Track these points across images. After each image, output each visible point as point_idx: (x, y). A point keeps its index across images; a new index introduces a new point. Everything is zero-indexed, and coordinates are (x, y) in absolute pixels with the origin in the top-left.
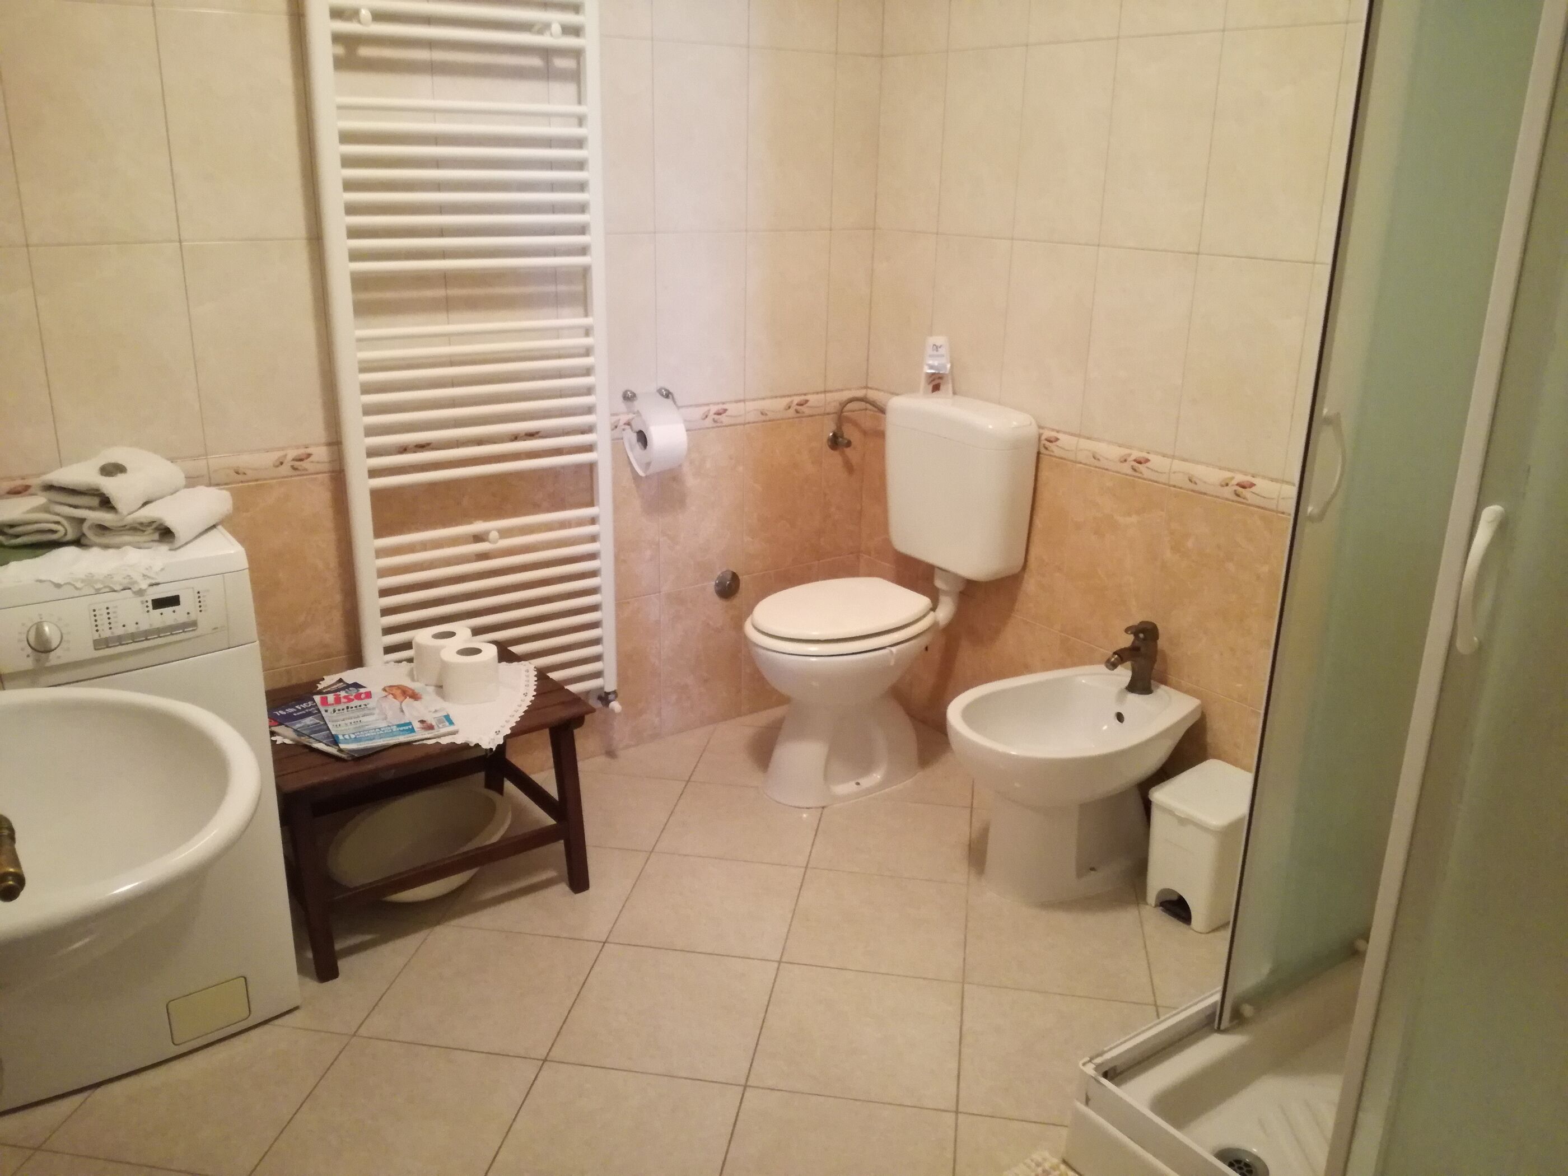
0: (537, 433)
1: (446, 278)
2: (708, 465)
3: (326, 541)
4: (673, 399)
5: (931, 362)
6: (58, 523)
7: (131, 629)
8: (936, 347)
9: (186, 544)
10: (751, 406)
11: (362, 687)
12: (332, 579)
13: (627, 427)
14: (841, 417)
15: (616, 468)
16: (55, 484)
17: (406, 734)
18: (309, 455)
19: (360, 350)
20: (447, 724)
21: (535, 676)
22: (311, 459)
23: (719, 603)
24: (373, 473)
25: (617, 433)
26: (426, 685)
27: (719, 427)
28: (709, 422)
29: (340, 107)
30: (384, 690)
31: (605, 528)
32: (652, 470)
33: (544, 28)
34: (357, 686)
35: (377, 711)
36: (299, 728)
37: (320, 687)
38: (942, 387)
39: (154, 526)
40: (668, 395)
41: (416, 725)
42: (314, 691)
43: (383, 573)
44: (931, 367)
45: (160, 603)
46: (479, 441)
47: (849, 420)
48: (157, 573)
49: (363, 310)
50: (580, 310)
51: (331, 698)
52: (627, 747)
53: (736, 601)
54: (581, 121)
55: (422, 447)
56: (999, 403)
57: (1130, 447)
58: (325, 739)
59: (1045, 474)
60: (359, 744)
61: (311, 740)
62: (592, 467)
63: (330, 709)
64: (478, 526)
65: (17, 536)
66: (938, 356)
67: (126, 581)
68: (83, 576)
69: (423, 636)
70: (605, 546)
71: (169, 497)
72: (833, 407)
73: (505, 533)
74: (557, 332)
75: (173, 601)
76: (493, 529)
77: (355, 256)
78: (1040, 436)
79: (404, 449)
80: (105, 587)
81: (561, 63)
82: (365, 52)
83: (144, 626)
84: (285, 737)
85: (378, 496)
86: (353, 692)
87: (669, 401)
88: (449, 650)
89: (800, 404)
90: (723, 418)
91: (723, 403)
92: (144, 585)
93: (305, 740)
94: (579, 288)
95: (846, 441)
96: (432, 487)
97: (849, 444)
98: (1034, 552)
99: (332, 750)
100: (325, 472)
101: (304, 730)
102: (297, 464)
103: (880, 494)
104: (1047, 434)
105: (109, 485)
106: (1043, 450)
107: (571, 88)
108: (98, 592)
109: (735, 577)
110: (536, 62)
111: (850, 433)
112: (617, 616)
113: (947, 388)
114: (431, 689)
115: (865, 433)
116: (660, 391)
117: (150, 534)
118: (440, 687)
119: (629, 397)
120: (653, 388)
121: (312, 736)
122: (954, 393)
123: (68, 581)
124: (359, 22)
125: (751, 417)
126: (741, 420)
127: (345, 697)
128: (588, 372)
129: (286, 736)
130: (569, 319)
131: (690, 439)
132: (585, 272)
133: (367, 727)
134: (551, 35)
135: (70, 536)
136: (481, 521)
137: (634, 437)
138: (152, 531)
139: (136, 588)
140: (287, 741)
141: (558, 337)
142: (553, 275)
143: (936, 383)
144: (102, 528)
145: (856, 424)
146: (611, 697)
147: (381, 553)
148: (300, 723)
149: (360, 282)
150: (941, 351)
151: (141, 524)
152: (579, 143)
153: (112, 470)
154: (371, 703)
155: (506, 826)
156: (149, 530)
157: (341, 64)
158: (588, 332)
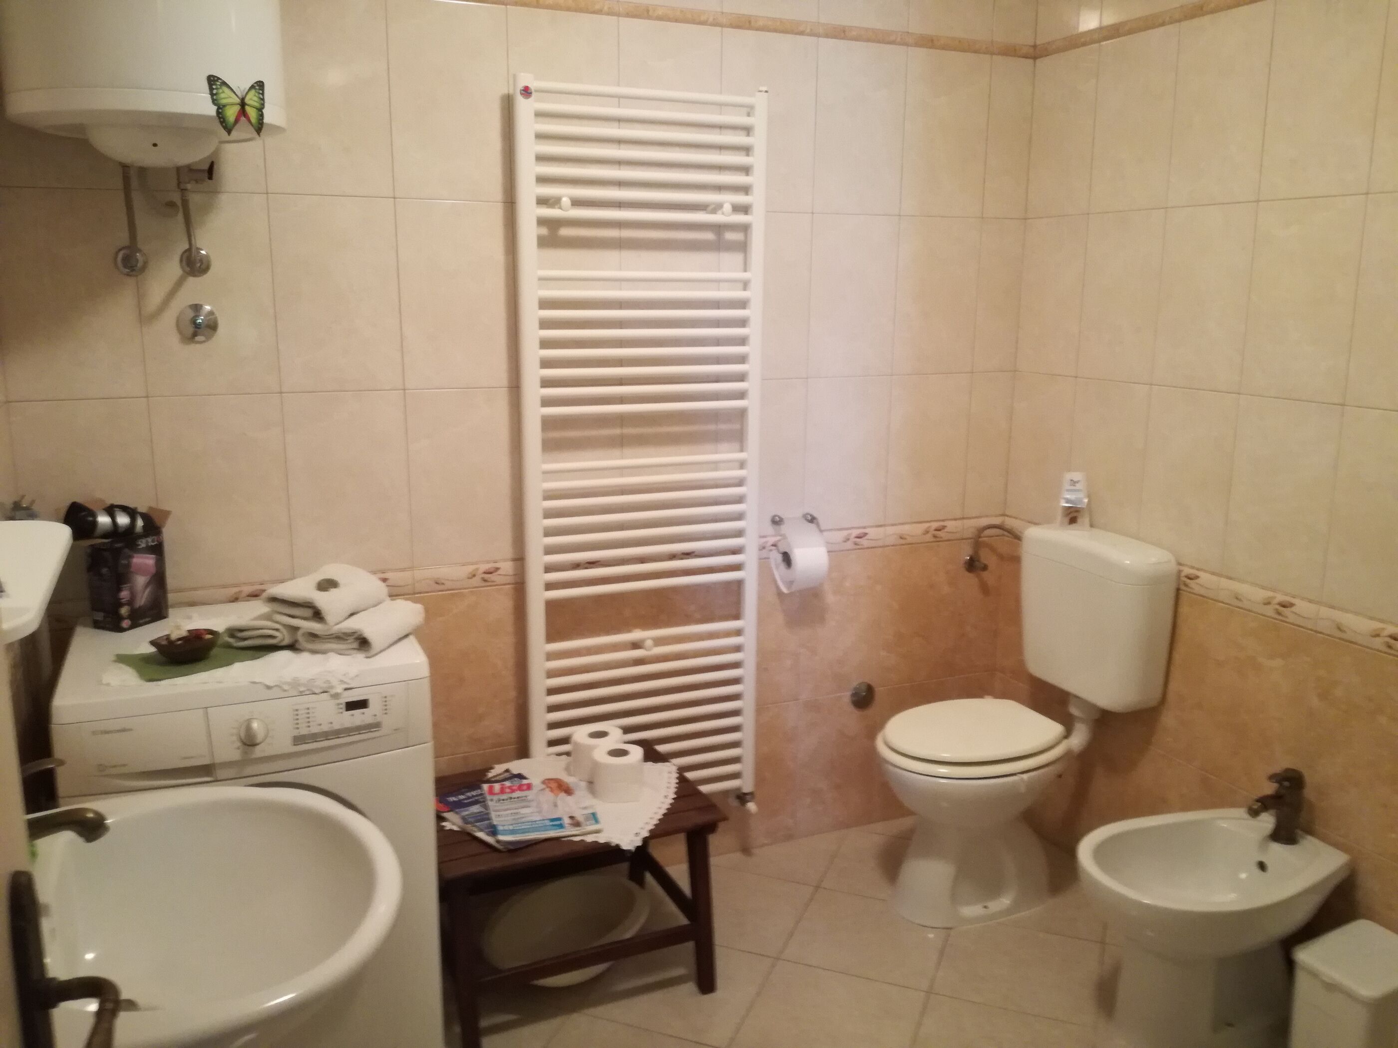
0: (693, 552)
1: (621, 420)
2: (847, 584)
3: (506, 643)
4: (818, 525)
5: (1068, 496)
6: (277, 630)
7: (325, 728)
8: (1073, 483)
9: (381, 651)
10: (890, 530)
11: (525, 778)
12: (509, 678)
13: (774, 548)
14: (978, 540)
15: (761, 584)
16: (279, 597)
17: (557, 829)
18: (497, 569)
19: (545, 481)
20: (593, 822)
21: (677, 778)
22: (499, 572)
23: (855, 713)
24: (549, 586)
25: (764, 553)
26: (581, 780)
27: (859, 549)
28: (849, 545)
29: (541, 279)
30: (544, 782)
31: (748, 640)
32: (794, 588)
33: (717, 208)
34: (520, 777)
35: (534, 804)
36: (467, 815)
37: (490, 775)
38: (1079, 520)
39: (356, 636)
40: (812, 520)
41: (567, 821)
42: (485, 779)
43: (551, 674)
44: (1068, 501)
45: (352, 706)
46: (642, 560)
47: (987, 545)
48: (352, 679)
49: (550, 446)
50: (736, 446)
51: (497, 787)
52: (763, 845)
53: (870, 712)
54: (745, 285)
55: (592, 564)
56: (1137, 538)
57: (1274, 590)
58: (485, 829)
59: (1184, 609)
60: (514, 836)
61: (474, 829)
62: (739, 583)
63: (495, 798)
64: (636, 635)
65: (245, 639)
66: (1075, 490)
67: (325, 685)
68: (289, 680)
69: (580, 733)
70: (748, 656)
71: (371, 609)
72: (969, 533)
73: (659, 641)
74: (715, 465)
75: (361, 704)
76: (649, 638)
77: (547, 402)
78: (1180, 572)
79: (577, 566)
80: (308, 690)
81: (730, 236)
82: (565, 232)
83: (336, 726)
84: (454, 824)
85: (552, 607)
86: (517, 782)
87: (812, 526)
88: (600, 750)
89: (937, 530)
90: (864, 542)
91: (864, 528)
92: (339, 689)
93: (469, 828)
94: (737, 426)
95: (983, 566)
96: (598, 599)
97: (985, 568)
98: (1173, 686)
99: (489, 839)
100: (509, 584)
101: (471, 818)
102: (487, 576)
103: (1014, 615)
104: (1187, 571)
105: (322, 600)
106: (1182, 587)
107: (738, 257)
108: (301, 694)
109: (870, 689)
110: (709, 236)
111: (986, 557)
112: (757, 721)
113: (1084, 520)
114: (583, 784)
115: (1001, 557)
116: (805, 516)
117: (351, 643)
118: (591, 783)
119: (777, 522)
120: (799, 513)
121: (478, 824)
122: (1092, 526)
123: (276, 684)
124: (560, 208)
125: (891, 541)
126: (880, 543)
127: (509, 787)
128: (740, 500)
129: (453, 822)
130: (726, 454)
131: (831, 560)
132: (742, 414)
133: (523, 820)
134: (723, 214)
135: (286, 642)
136: (639, 630)
137: (779, 557)
138: (353, 640)
139: (333, 691)
140: (455, 828)
141: (716, 469)
142: (714, 416)
143: (1072, 516)
144: (313, 636)
145: (993, 550)
146: (748, 797)
147: (551, 656)
148: (467, 810)
149: (548, 423)
150: (1078, 486)
151: (345, 634)
152: (742, 304)
153: (327, 585)
154: (530, 794)
155: (642, 920)
156: (351, 639)
157: (543, 243)
158: (742, 465)
